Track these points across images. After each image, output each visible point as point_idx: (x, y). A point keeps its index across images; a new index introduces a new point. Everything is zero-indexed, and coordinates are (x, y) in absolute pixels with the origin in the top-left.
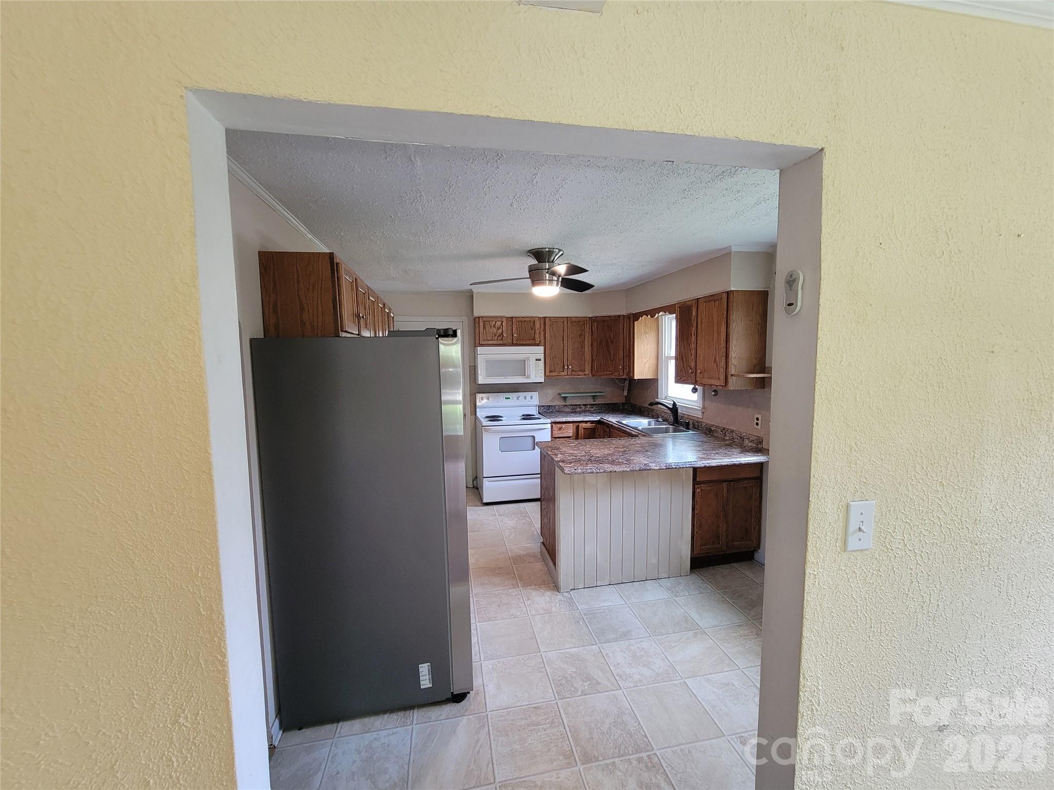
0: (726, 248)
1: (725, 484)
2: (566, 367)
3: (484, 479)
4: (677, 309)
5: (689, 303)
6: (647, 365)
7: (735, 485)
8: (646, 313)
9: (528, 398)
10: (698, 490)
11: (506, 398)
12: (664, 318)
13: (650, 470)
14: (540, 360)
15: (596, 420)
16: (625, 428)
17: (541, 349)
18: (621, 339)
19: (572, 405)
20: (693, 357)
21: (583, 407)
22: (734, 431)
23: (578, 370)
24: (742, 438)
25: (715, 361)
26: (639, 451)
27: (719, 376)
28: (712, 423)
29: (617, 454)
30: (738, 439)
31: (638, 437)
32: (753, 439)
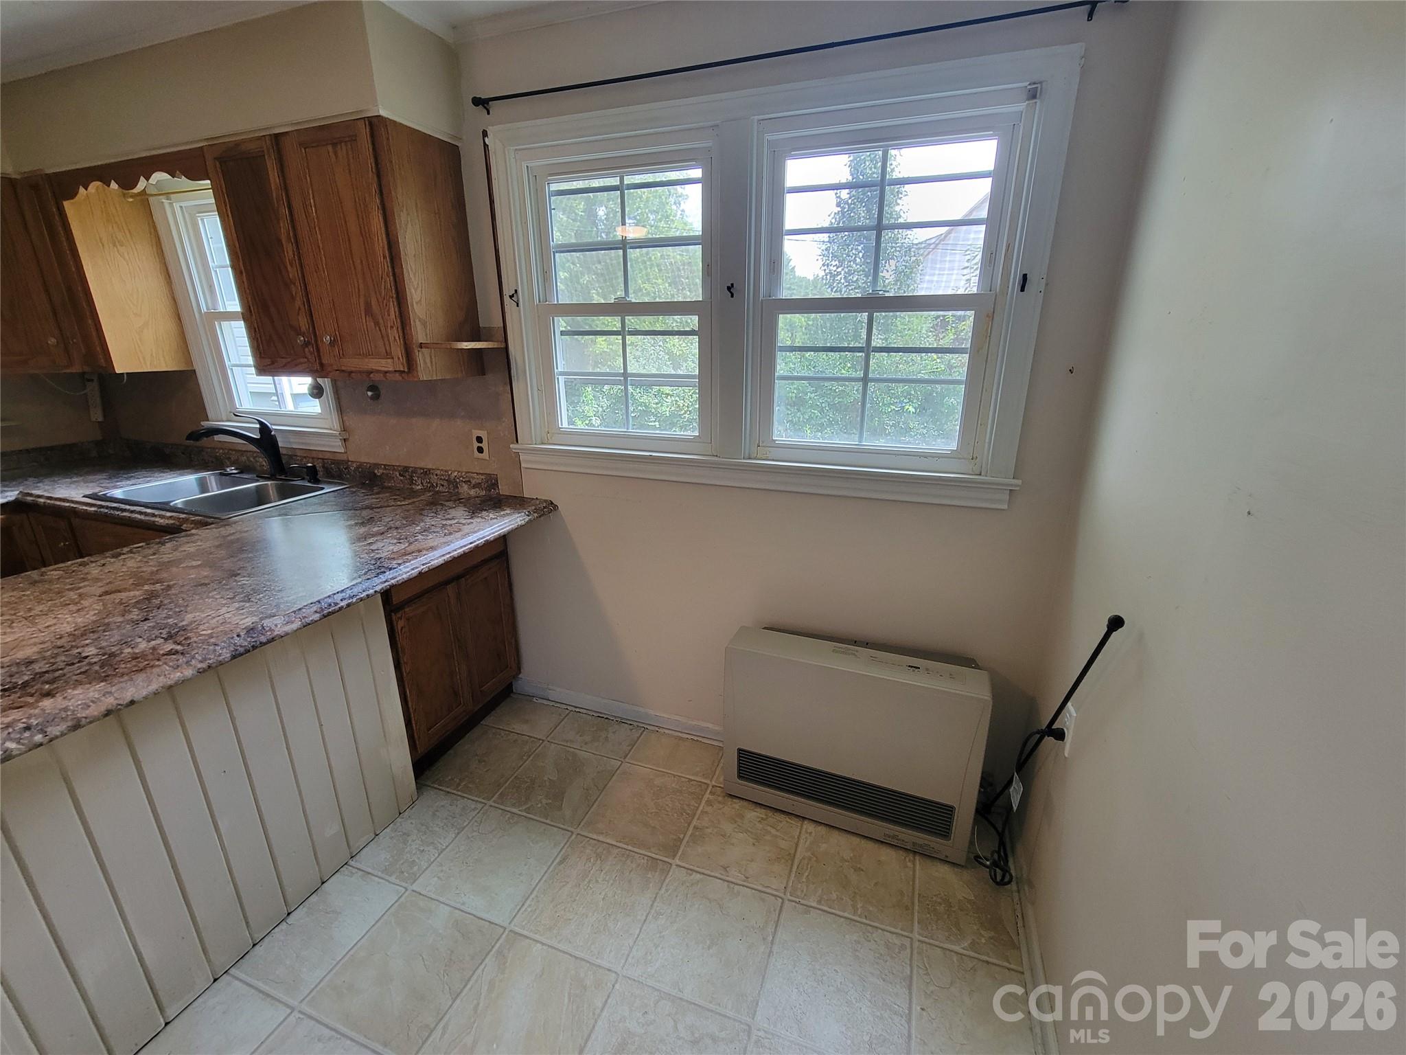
1: (451, 590)
4: (213, 165)
5: (249, 147)
7: (469, 580)
8: (103, 174)
10: (401, 624)
13: (273, 640)
16: (125, 510)
20: (298, 303)
22: (429, 470)
24: (454, 483)
25: (368, 310)
26: (206, 585)
27: (388, 348)
28: (372, 461)
29: (120, 619)
30: (443, 486)
31: (183, 534)
32: (477, 481)
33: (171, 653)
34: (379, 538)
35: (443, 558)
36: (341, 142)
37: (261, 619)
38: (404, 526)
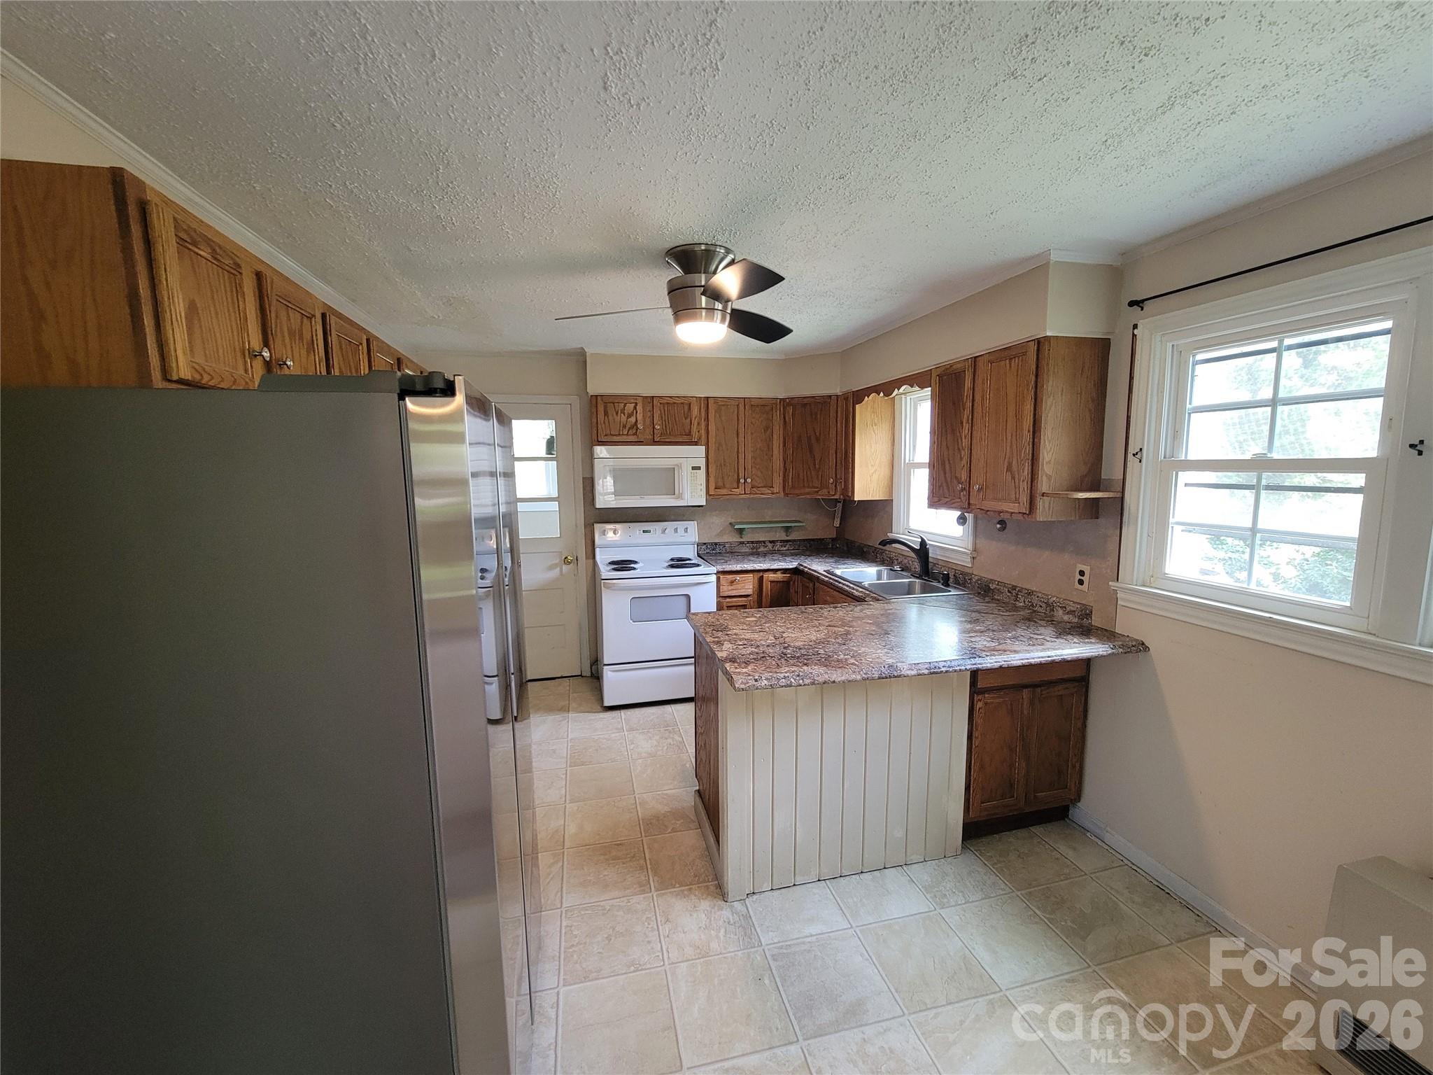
0: (1038, 255)
1: (1026, 693)
2: (742, 481)
3: (605, 667)
4: (935, 380)
5: (959, 366)
6: (875, 477)
7: (1044, 692)
8: (876, 389)
9: (681, 531)
10: (980, 705)
11: (644, 531)
12: (903, 399)
13: (899, 676)
14: (699, 468)
15: (791, 567)
16: (840, 583)
17: (701, 450)
18: (833, 432)
19: (752, 542)
20: (964, 462)
21: (770, 546)
22: (1033, 592)
23: (762, 485)
24: (1051, 606)
25: (1009, 469)
26: (873, 635)
27: (1017, 496)
28: (990, 577)
29: (834, 641)
30: (1041, 606)
31: (866, 603)
32: (1072, 609)
33: (852, 664)
34: (979, 634)
35: (1022, 661)
36: (1015, 357)
37: (897, 662)
38: (1000, 631)
